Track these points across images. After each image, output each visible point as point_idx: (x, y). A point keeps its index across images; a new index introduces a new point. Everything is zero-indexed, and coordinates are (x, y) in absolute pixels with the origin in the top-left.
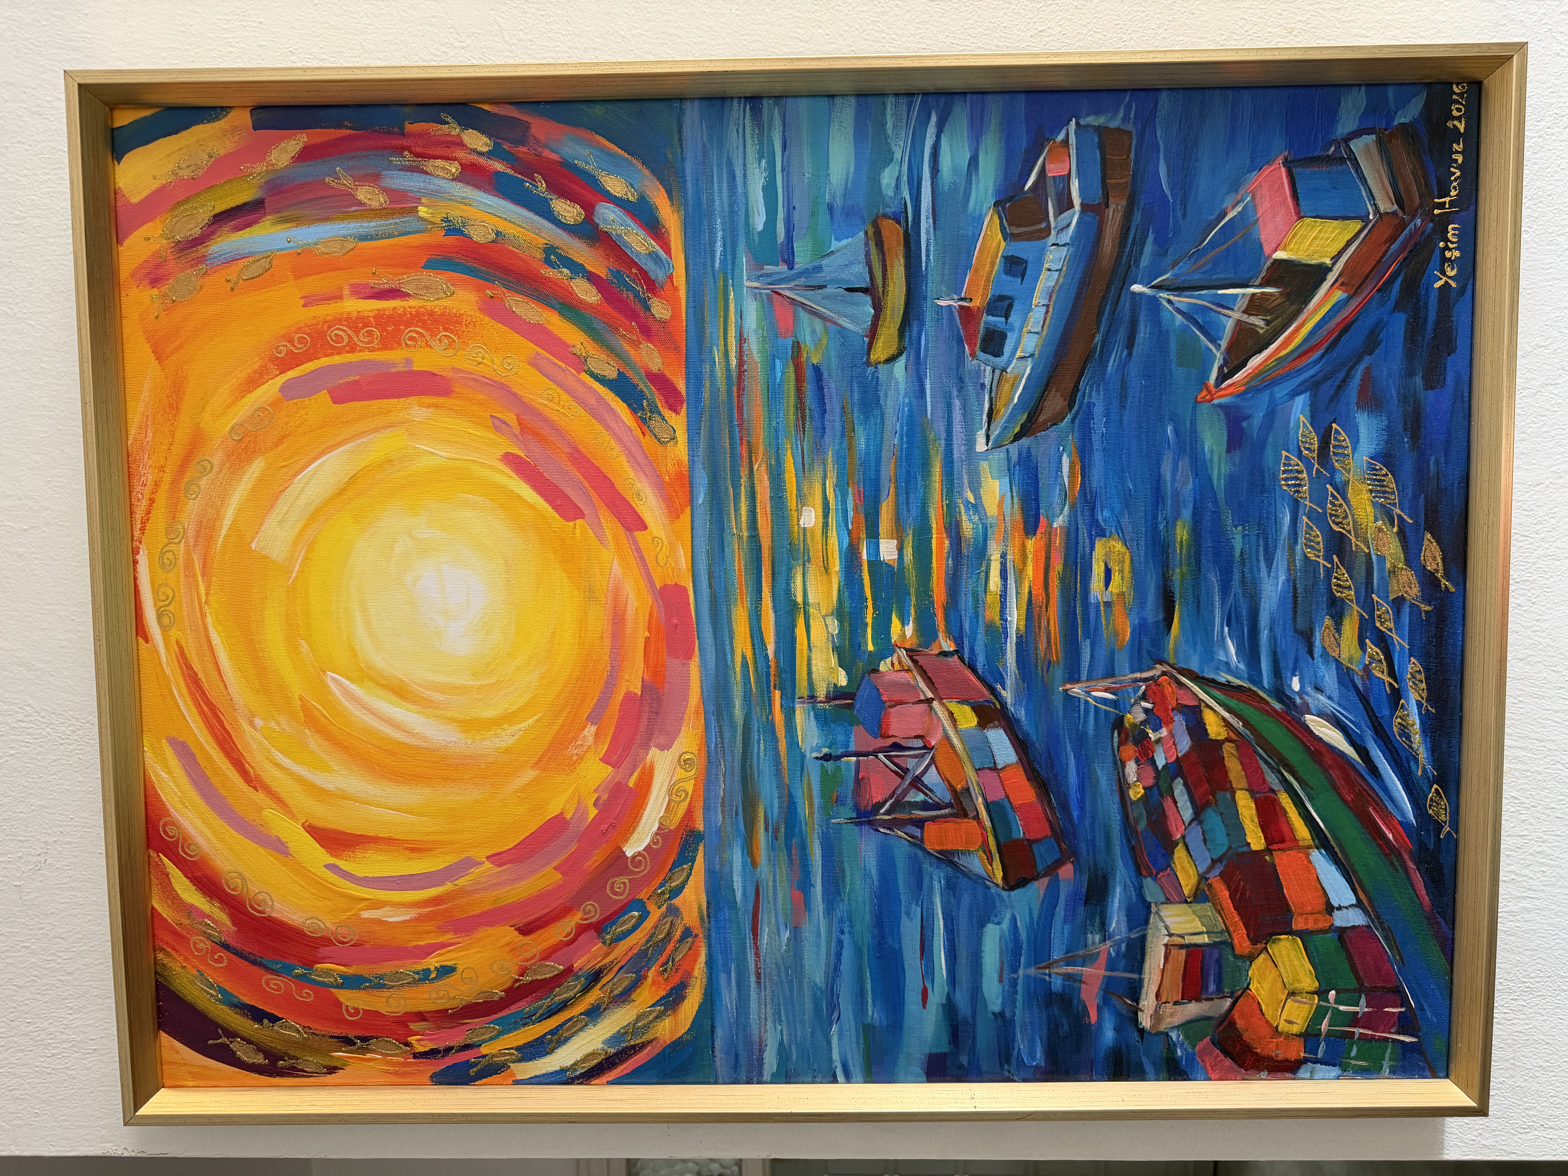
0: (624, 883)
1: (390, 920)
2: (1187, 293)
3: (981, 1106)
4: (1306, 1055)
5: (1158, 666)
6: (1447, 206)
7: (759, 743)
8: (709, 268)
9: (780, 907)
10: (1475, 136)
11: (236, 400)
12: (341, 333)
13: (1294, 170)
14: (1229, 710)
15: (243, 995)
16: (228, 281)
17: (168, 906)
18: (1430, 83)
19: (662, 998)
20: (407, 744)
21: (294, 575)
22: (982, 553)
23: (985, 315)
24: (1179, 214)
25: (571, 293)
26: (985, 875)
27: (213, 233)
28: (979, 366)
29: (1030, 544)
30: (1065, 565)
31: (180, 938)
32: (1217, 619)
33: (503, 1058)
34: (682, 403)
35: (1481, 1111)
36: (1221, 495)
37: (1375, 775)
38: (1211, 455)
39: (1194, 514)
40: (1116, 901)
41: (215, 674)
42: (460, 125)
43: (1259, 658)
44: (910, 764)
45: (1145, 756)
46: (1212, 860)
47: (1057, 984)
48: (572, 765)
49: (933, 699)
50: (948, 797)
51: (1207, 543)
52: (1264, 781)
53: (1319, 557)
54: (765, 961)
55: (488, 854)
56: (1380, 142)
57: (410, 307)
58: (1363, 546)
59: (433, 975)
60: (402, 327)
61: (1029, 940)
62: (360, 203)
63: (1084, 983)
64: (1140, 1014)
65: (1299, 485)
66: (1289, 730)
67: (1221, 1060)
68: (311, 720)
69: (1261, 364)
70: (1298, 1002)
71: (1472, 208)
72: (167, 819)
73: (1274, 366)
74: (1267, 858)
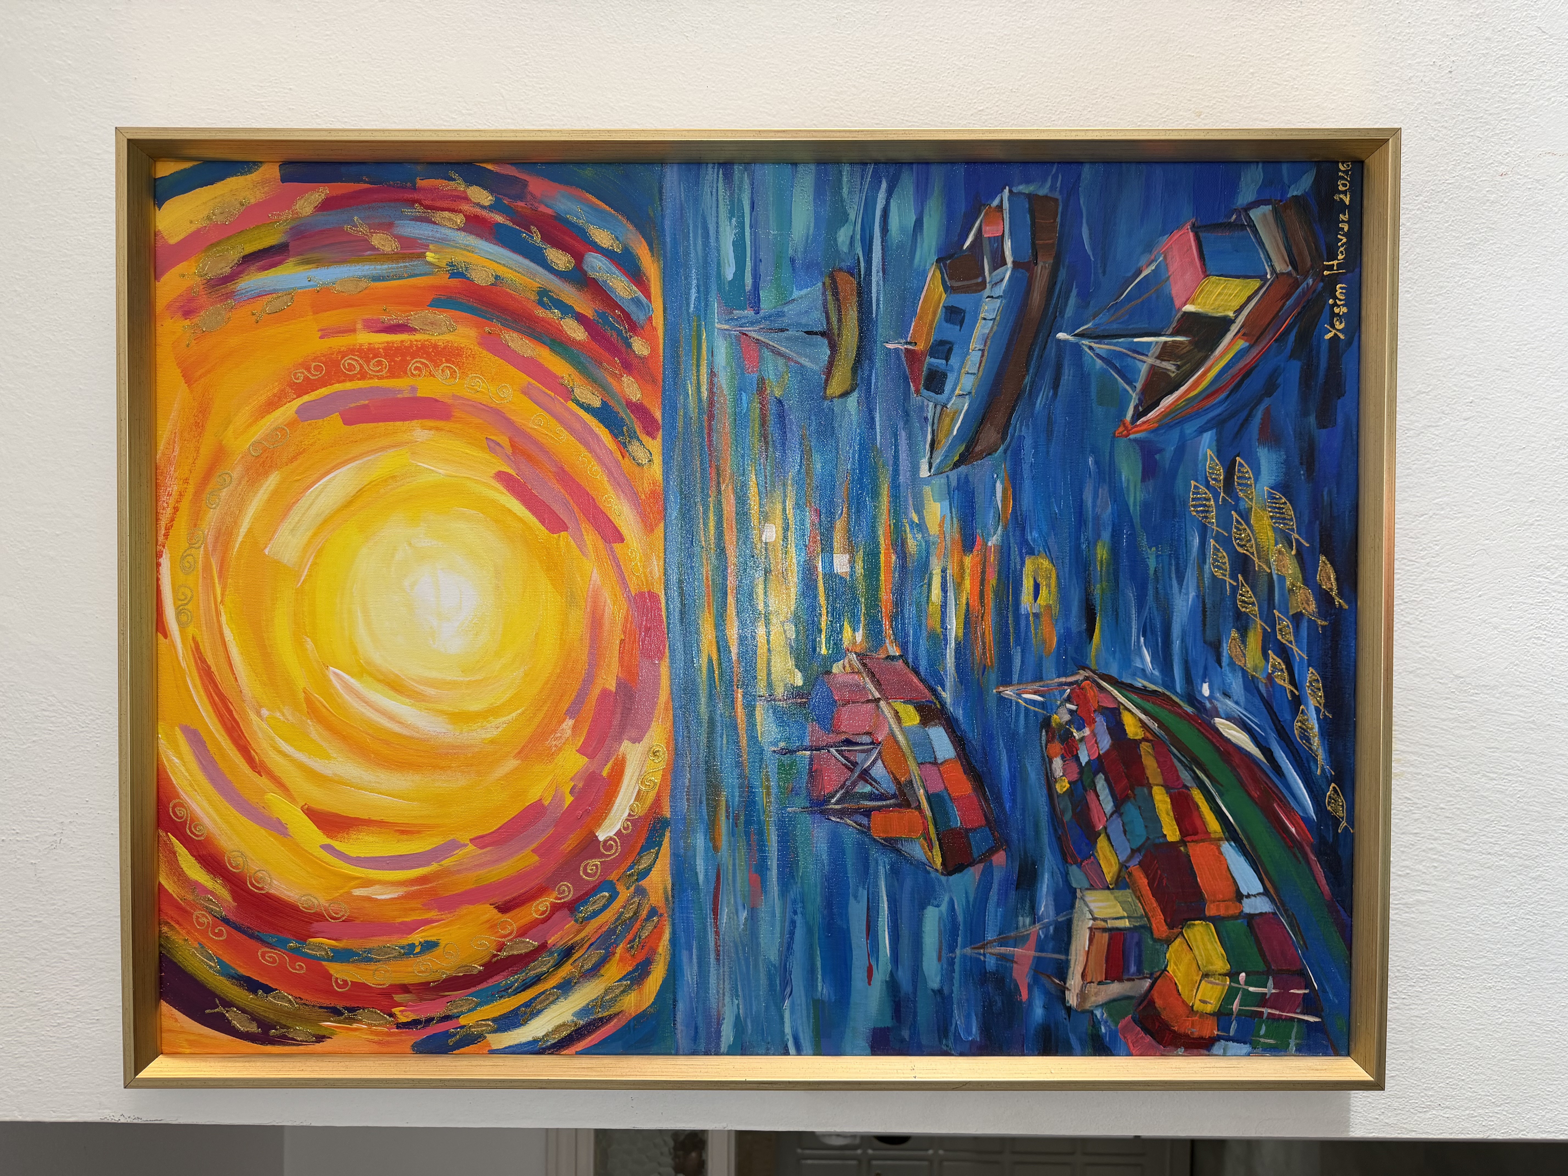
0: (596, 866)
1: (379, 897)
2: (1106, 341)
3: (921, 1075)
4: (1219, 1033)
5: (1081, 672)
6: (1335, 268)
7: (722, 737)
8: (685, 313)
9: (739, 889)
10: (1359, 208)
11: (256, 420)
12: (354, 363)
13: (1201, 234)
14: (1145, 712)
15: (240, 966)
16: (253, 314)
17: (174, 882)
18: (1319, 162)
19: (628, 974)
20: (400, 735)
21: (303, 578)
22: (924, 568)
23: (928, 357)
24: (1100, 271)
25: (561, 331)
26: (926, 862)
27: (241, 272)
28: (923, 402)
29: (968, 560)
30: (999, 579)
31: (184, 912)
32: (1134, 631)
33: (479, 1029)
34: (658, 430)
35: (1378, 1085)
36: (1137, 520)
37: (1279, 774)
38: (1128, 484)
39: (1113, 536)
40: (1045, 886)
41: (226, 666)
42: (466, 181)
43: (1172, 665)
44: (859, 758)
45: (1070, 753)
46: (1132, 849)
47: (991, 963)
48: (550, 755)
49: (879, 699)
50: (892, 789)
51: (1125, 562)
52: (1178, 777)
53: (1225, 576)
54: (724, 939)
55: (472, 837)
56: (1275, 211)
57: (416, 341)
58: (1265, 567)
59: (417, 950)
60: (408, 358)
61: (965, 922)
62: (373, 248)
63: (1016, 963)
64: (1067, 992)
65: (1207, 511)
66: (1200, 731)
67: (1142, 1038)
68: (313, 711)
69: (1171, 405)
70: (1211, 983)
71: (1357, 270)
72: (177, 801)
73: (1184, 406)
74: (1182, 849)
